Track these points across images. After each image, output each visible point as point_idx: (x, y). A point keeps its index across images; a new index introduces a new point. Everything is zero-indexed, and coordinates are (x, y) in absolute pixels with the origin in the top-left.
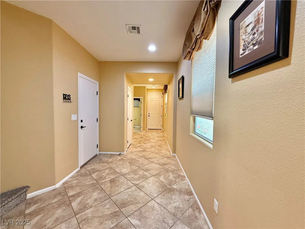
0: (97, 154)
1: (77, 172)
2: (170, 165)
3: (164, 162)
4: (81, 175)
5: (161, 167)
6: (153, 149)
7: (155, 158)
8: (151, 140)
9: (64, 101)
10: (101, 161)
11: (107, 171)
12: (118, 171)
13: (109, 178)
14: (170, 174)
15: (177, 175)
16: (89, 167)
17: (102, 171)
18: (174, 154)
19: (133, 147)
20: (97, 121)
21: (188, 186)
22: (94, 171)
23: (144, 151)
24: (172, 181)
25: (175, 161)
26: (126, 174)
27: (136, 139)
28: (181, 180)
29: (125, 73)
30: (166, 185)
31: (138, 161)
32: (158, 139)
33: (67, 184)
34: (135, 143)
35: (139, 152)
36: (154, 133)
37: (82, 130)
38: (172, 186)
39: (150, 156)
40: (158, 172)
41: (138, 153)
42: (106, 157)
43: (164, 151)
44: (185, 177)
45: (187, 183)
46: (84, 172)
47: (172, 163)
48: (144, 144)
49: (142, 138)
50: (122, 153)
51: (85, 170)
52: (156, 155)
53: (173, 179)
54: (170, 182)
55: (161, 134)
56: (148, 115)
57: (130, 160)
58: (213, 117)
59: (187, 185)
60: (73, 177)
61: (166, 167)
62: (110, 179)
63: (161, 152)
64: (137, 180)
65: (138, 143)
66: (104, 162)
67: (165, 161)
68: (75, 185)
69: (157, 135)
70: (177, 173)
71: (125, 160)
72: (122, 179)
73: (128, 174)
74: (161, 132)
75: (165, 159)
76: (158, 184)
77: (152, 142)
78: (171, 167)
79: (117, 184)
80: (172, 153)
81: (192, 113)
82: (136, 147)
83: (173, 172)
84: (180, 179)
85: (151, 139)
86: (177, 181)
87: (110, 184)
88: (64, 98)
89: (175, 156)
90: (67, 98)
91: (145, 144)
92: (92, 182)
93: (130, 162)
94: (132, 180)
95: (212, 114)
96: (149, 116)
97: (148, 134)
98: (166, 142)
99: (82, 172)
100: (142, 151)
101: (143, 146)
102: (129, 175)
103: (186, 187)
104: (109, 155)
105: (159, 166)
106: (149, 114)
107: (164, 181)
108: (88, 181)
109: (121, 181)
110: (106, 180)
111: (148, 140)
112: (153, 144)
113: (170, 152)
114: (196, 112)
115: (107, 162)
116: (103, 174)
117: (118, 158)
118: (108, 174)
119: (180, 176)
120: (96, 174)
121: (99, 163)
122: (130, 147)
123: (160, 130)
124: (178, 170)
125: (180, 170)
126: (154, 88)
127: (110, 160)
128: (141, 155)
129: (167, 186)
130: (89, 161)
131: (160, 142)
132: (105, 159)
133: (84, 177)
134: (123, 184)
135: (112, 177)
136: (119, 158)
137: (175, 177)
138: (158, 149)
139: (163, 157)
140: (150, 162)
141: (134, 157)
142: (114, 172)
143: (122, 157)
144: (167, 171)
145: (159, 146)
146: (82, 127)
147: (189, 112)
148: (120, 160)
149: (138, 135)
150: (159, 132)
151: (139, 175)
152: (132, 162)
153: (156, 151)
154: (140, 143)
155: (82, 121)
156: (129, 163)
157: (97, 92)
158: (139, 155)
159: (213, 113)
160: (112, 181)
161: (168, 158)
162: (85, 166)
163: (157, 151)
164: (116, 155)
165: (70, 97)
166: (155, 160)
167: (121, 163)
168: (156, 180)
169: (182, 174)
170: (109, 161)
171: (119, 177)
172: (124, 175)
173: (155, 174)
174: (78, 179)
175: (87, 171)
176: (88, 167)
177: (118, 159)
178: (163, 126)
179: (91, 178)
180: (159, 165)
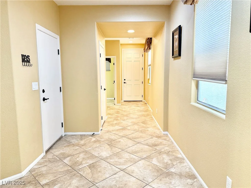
0: (62, 135)
1: (42, 158)
2: (163, 146)
3: (153, 142)
4: (50, 161)
5: (151, 148)
6: (136, 127)
7: (141, 137)
8: (132, 116)
9: (24, 65)
10: (70, 144)
11: (82, 156)
12: (97, 155)
13: (86, 163)
14: (165, 156)
15: (173, 157)
16: (57, 152)
17: (75, 156)
18: (166, 133)
19: (108, 126)
20: (61, 91)
21: (189, 169)
22: (65, 156)
23: (124, 129)
24: (168, 164)
25: (168, 141)
26: (107, 158)
27: (110, 114)
28: (180, 162)
29: (95, 23)
30: (161, 169)
31: (120, 142)
32: (140, 113)
33: (35, 172)
34: (109, 120)
35: (117, 130)
36: (133, 106)
37: (44, 103)
38: (170, 170)
39: (134, 135)
40: (148, 154)
41: (117, 133)
42: (76, 139)
43: (151, 130)
44: (184, 159)
45: (188, 166)
46: (51, 157)
47: (164, 143)
48: (122, 121)
49: (118, 114)
50: (96, 133)
51: (53, 155)
52: (141, 134)
53: (169, 162)
54: (166, 166)
55: (142, 108)
56: (123, 81)
57: (109, 141)
58: (226, 81)
59: (187, 169)
60: (39, 163)
61: (158, 148)
62: (88, 164)
63: (148, 130)
64: (123, 164)
65: (114, 120)
66: (74, 145)
67: (155, 141)
68: (45, 172)
69: (138, 108)
70: (174, 155)
71: (102, 142)
72: (104, 164)
73: (110, 157)
74: (142, 105)
75: (155, 139)
76: (150, 168)
77: (133, 118)
78: (163, 148)
79: (99, 170)
80: (162, 131)
81: (195, 76)
82: (112, 125)
83: (168, 153)
84: (178, 162)
85: (130, 114)
86: (175, 163)
87: (90, 170)
88: (23, 61)
89: (167, 135)
90: (26, 60)
91: (124, 120)
92: (66, 169)
93: (109, 143)
94: (117, 165)
95: (225, 76)
96: (125, 83)
97: (125, 108)
98: (152, 118)
99: (49, 157)
100: (122, 129)
101: (122, 123)
102: (111, 159)
103: (187, 170)
104: (78, 136)
105: (147, 147)
106: (125, 80)
107: (158, 164)
108: (60, 168)
109: (103, 166)
110: (83, 166)
111: (127, 116)
112: (134, 120)
113: (160, 130)
114: (201, 75)
115: (78, 145)
116: (78, 159)
117: (91, 139)
118: (83, 158)
119: (177, 158)
120: (68, 158)
121: (68, 146)
122: (104, 125)
123: (141, 102)
124: (174, 151)
125: (177, 152)
126: (131, 42)
127: (82, 142)
128: (121, 135)
129: (163, 170)
130: (54, 144)
131: (143, 118)
132: (74, 141)
133: (54, 163)
134: (107, 169)
135: (91, 162)
136: (93, 139)
137: (171, 160)
138: (143, 127)
139: (152, 136)
140: (135, 143)
141: (113, 137)
142: (91, 156)
143: (97, 138)
144: (160, 153)
145: (143, 123)
146: (44, 99)
147: (190, 75)
148: (95, 142)
149: (112, 109)
150: (139, 105)
151: (124, 158)
152: (111, 143)
153: (140, 129)
154: (117, 120)
155: (44, 91)
156: (108, 145)
157: (58, 50)
158: (120, 134)
159: (227, 75)
160: (91, 166)
161: (159, 137)
162: (51, 151)
163: (142, 129)
164: (88, 136)
165: (29, 59)
166: (141, 140)
167: (98, 145)
168: (148, 163)
169: (179, 156)
170: (80, 144)
171: (100, 162)
172: (105, 159)
173: (145, 156)
174: (46, 165)
175: (55, 157)
176: (55, 152)
177: (92, 141)
178: (144, 96)
179: (63, 164)
180: (148, 145)
